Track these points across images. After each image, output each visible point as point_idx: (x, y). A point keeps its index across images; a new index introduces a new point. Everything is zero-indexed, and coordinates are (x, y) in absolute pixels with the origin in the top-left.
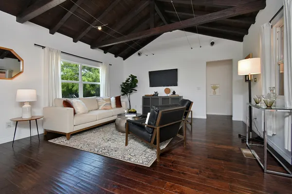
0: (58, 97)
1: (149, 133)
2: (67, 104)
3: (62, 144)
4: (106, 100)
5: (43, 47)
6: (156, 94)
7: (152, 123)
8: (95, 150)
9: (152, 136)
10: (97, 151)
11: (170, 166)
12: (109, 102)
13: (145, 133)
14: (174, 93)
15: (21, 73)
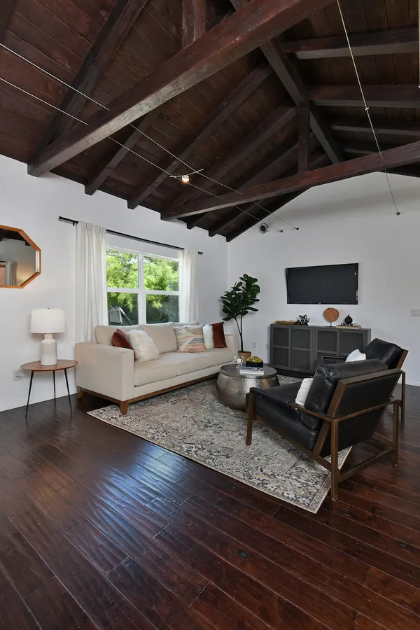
0: (100, 324)
1: (310, 429)
2: (121, 341)
3: (113, 422)
4: (194, 332)
5: (75, 222)
6: (303, 321)
7: (317, 407)
8: (182, 448)
9: (316, 438)
10: (188, 451)
11: (370, 519)
12: (199, 337)
13: (298, 426)
14: (348, 320)
15: (36, 274)
